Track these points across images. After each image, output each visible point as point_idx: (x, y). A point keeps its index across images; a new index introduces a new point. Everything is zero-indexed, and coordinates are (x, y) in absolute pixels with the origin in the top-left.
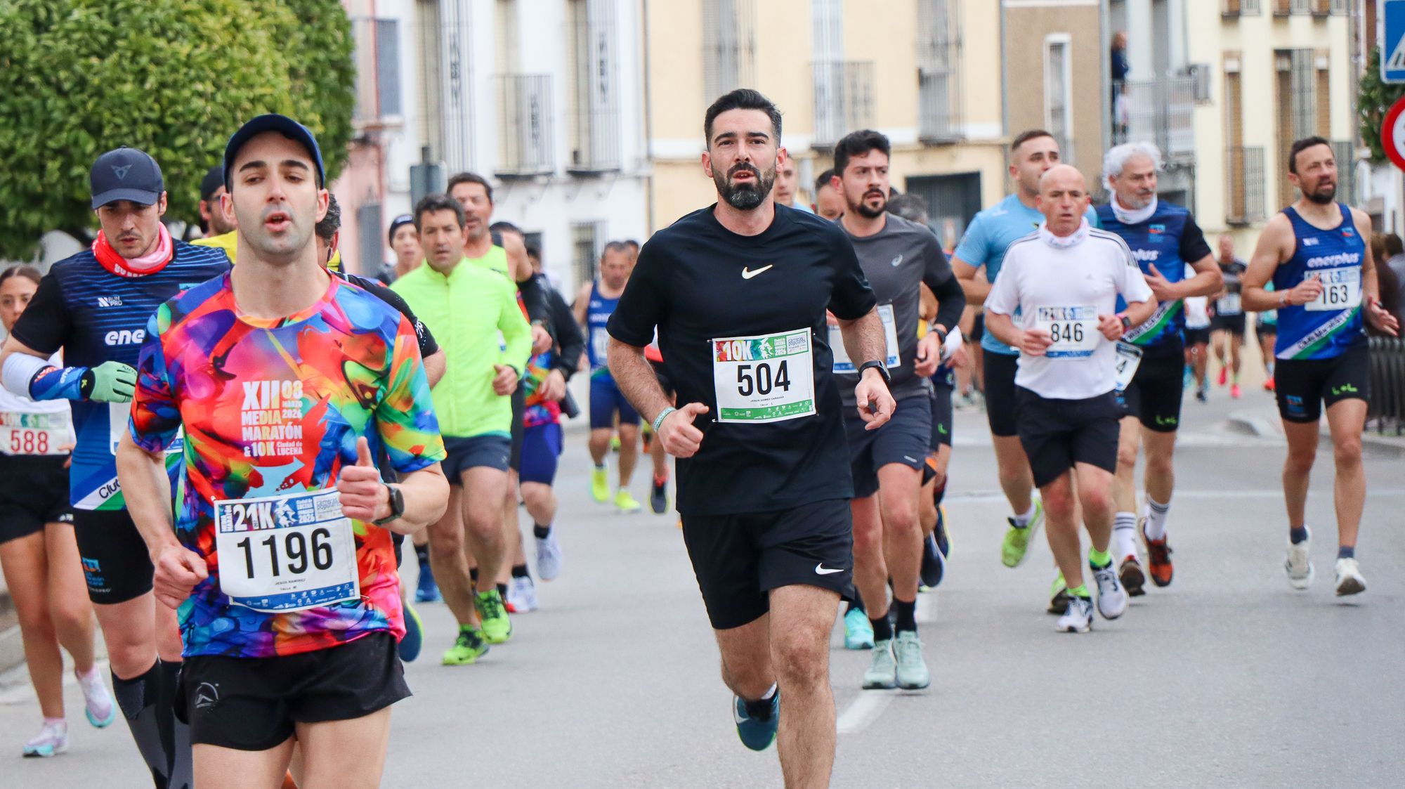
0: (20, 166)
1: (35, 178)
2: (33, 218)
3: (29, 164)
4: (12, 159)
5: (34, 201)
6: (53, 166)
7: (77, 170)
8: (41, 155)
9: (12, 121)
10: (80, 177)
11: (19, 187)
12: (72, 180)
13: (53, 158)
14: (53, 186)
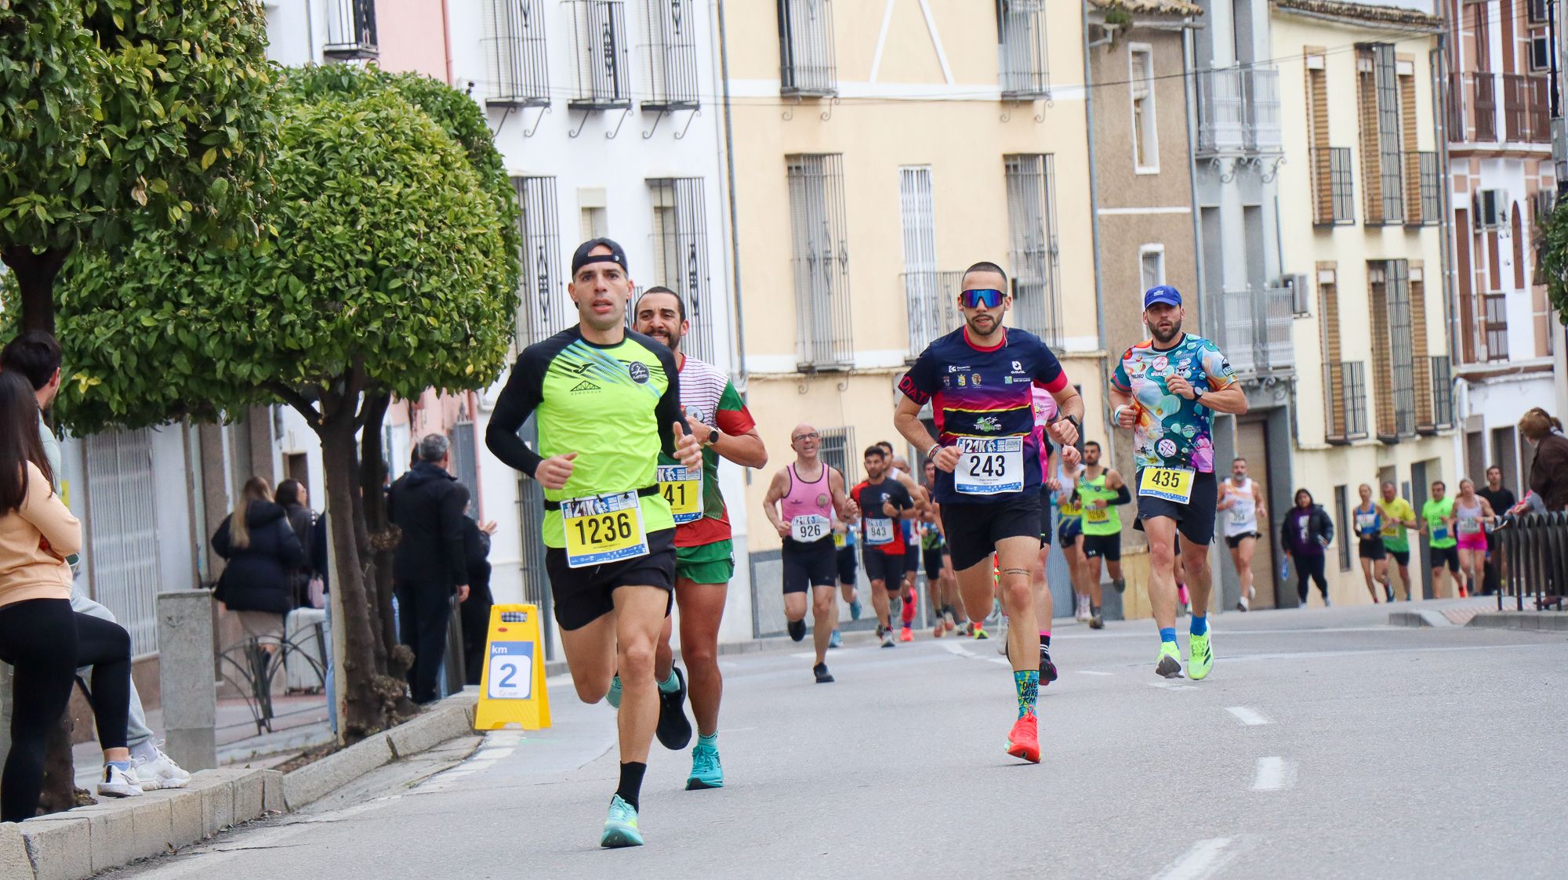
0: (228, 315)
1: (244, 327)
2: (243, 370)
3: (237, 313)
4: (219, 309)
5: (243, 351)
6: (262, 314)
7: (288, 318)
8: (250, 303)
9: (218, 269)
10: (292, 324)
11: (228, 336)
12: (283, 328)
13: (263, 307)
14: (264, 335)
